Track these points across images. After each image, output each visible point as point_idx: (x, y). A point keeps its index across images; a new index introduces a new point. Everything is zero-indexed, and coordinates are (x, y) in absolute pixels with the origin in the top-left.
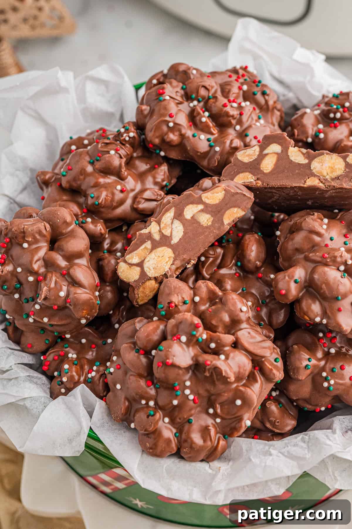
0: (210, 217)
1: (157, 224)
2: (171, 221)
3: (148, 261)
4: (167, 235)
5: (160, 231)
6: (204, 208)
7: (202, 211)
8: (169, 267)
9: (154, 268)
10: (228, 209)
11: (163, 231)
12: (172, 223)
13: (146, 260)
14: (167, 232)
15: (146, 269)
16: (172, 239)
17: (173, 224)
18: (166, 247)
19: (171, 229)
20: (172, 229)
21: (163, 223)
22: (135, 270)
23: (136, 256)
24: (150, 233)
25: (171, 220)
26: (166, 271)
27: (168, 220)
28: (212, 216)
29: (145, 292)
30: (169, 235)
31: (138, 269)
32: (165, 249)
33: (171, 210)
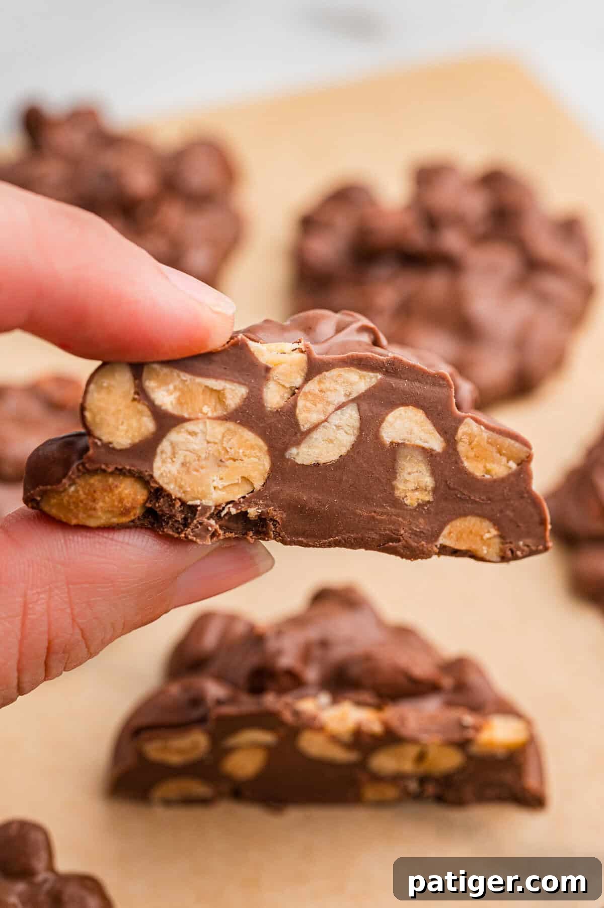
0: (429, 488)
1: (305, 370)
2: (343, 399)
3: (193, 434)
4: (301, 422)
5: (294, 394)
6: (439, 453)
7: (428, 454)
8: (220, 501)
9: (183, 464)
10: (482, 516)
11: (301, 403)
12: (340, 407)
13: (189, 426)
14: (306, 415)
15: (165, 446)
16: (298, 444)
17: (339, 412)
18: (266, 448)
19: (323, 417)
20: (326, 420)
21: (320, 382)
22: (139, 421)
23: (175, 388)
24: (268, 369)
25: (346, 395)
26: (205, 502)
27: (338, 387)
28: (435, 490)
29: (98, 495)
30: (304, 427)
31: (148, 425)
32: (260, 449)
33: (371, 374)
